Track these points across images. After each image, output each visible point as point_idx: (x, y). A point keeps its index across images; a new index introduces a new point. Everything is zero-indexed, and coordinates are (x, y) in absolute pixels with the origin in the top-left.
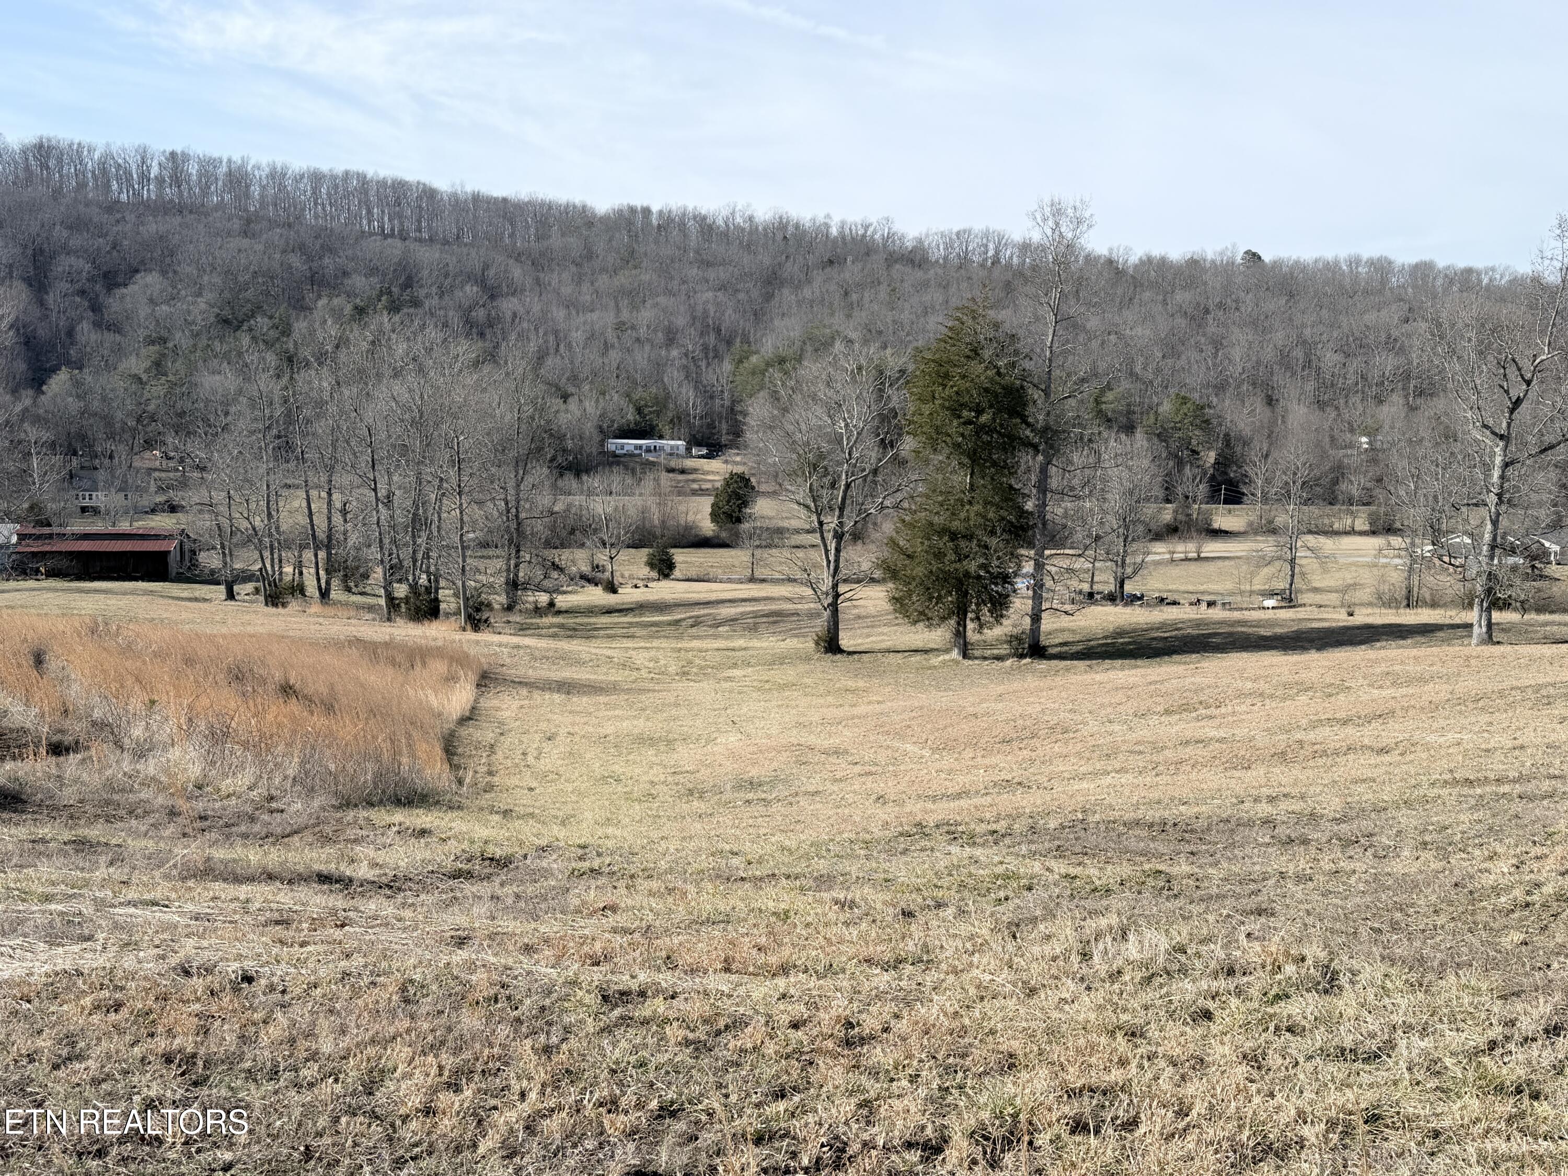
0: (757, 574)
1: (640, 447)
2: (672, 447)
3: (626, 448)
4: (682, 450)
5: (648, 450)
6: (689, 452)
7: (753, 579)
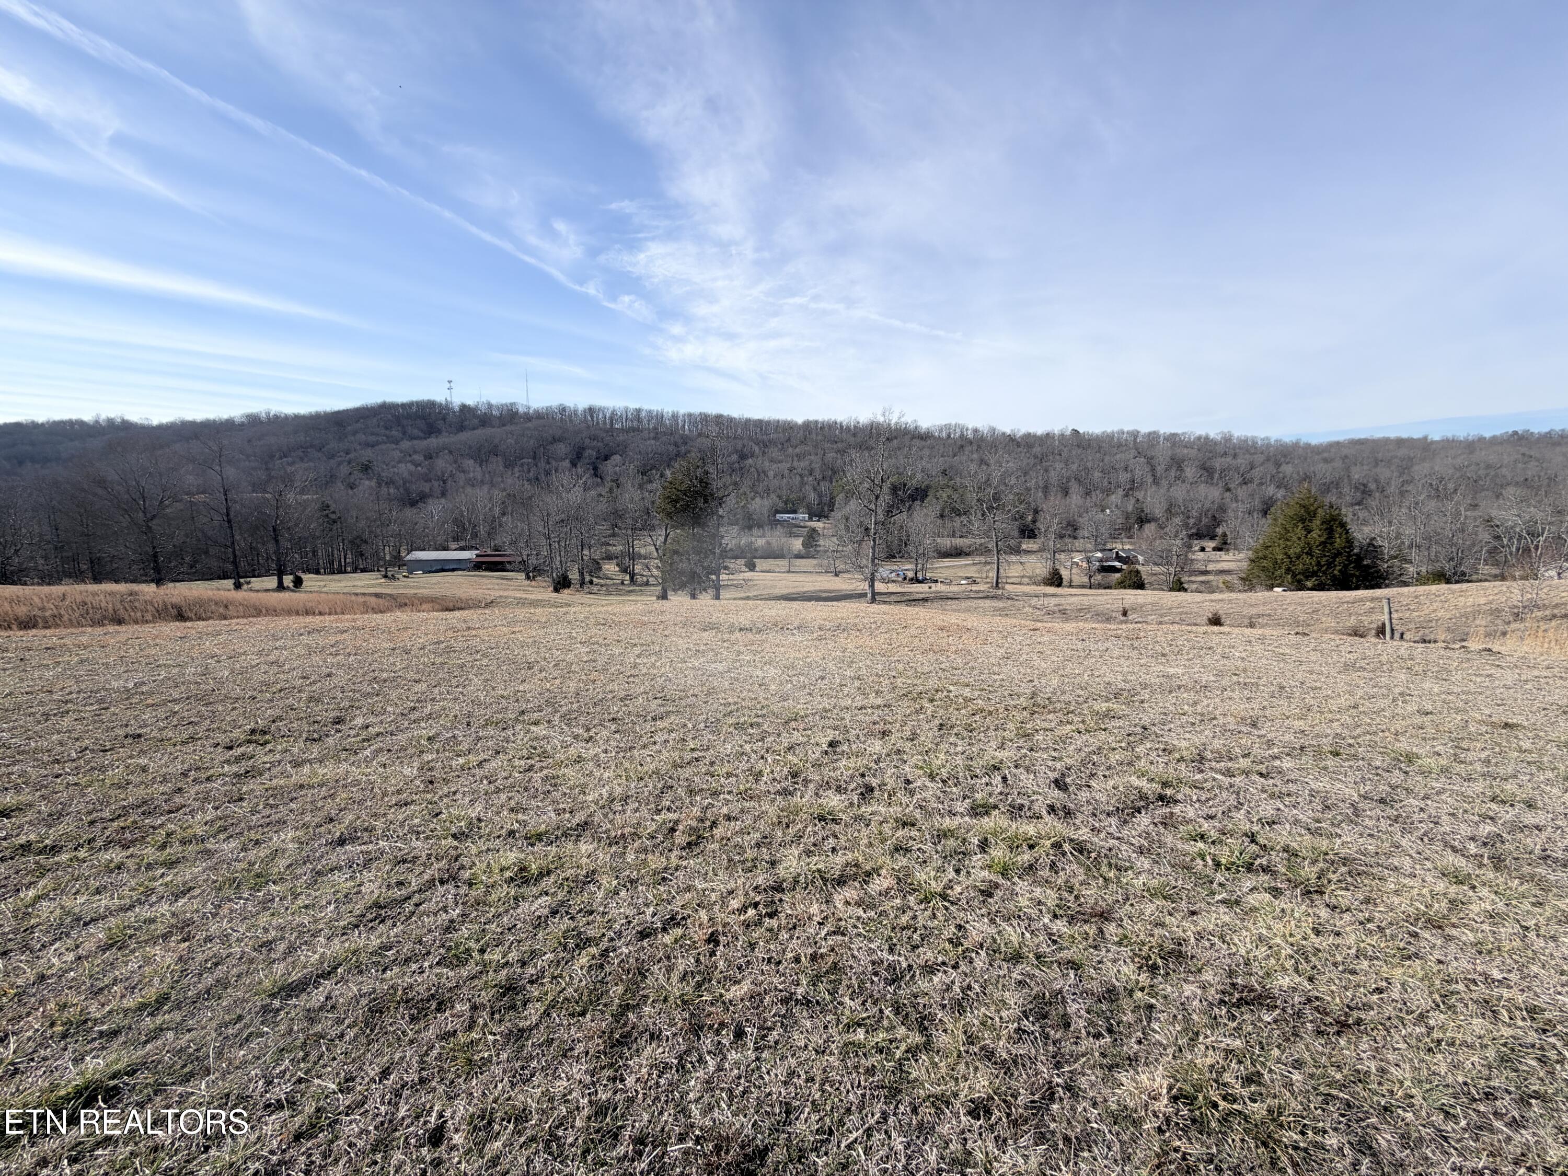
0: (791, 570)
1: (790, 518)
2: (803, 517)
3: (784, 518)
4: (807, 519)
5: (793, 519)
6: (810, 519)
7: (789, 572)
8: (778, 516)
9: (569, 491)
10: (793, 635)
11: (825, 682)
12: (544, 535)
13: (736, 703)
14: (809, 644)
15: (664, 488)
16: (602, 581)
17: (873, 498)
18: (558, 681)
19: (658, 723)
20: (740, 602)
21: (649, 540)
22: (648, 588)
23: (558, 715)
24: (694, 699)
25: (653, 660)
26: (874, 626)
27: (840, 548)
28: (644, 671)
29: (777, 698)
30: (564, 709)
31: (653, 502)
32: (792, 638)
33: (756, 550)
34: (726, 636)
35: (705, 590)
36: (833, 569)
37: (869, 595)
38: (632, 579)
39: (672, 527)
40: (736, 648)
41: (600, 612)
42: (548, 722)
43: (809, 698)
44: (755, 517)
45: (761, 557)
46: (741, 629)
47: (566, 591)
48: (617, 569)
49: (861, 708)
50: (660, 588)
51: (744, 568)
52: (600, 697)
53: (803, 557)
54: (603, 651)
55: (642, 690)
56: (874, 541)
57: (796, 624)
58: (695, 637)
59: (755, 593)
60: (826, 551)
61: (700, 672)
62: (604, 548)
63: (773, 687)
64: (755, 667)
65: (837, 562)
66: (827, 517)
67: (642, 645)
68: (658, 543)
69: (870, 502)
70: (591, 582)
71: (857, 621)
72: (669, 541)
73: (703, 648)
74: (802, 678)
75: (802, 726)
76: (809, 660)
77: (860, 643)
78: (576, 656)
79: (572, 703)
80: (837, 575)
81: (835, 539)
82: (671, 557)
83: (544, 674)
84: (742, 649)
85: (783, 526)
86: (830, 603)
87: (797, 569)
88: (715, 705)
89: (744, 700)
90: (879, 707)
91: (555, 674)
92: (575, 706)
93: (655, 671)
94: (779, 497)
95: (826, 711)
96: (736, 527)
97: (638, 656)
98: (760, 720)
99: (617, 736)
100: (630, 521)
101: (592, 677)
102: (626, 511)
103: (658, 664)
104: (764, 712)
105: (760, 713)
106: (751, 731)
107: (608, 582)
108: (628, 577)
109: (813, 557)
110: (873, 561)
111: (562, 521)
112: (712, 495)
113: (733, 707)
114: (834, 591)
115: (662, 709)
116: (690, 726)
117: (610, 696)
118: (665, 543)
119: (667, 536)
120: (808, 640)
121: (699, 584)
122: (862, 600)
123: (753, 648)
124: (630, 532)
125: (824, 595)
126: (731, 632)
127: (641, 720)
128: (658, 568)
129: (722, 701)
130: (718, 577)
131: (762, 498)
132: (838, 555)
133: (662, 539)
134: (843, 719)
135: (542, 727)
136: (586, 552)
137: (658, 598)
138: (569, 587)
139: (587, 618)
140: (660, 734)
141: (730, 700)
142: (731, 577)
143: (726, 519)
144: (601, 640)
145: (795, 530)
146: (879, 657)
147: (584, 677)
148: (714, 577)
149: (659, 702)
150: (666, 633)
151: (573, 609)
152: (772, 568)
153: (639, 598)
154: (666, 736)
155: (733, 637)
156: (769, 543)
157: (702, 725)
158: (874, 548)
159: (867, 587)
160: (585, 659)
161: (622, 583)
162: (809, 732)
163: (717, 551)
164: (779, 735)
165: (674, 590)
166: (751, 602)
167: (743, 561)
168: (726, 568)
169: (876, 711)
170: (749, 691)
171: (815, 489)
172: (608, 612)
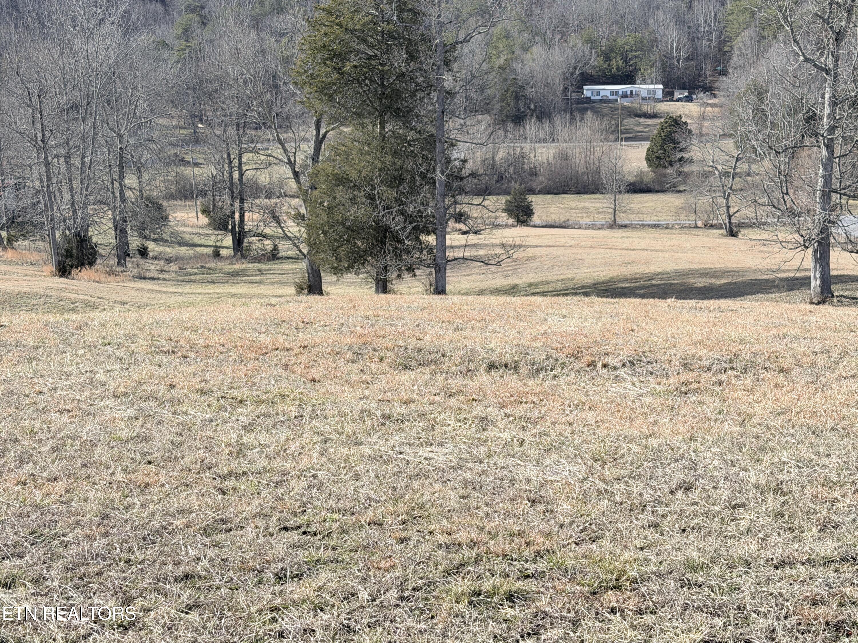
0: (619, 221)
1: (616, 93)
2: (649, 91)
3: (602, 93)
4: (659, 94)
5: (624, 96)
6: (668, 95)
7: (614, 225)
8: (588, 90)
9: (89, 36)
10: (617, 379)
11: (694, 496)
12: (34, 140)
13: (473, 544)
14: (656, 402)
15: (314, 24)
16: (168, 250)
17: (828, 38)
18: (60, 486)
19: (290, 586)
20: (494, 300)
21: (278, 152)
22: (276, 266)
23: (58, 564)
24: (374, 532)
25: (282, 437)
26: (821, 360)
27: (743, 167)
28: (261, 463)
29: (573, 532)
30: (74, 550)
31: (286, 61)
32: (615, 389)
33: (534, 173)
34: (456, 383)
35: (410, 269)
36: (723, 219)
37: (815, 284)
38: (238, 243)
39: (334, 119)
40: (478, 410)
41: (160, 324)
42: (36, 581)
43: (652, 535)
44: (530, 92)
45: (548, 192)
46: (492, 367)
47: (85, 273)
48: (204, 220)
49: (782, 564)
50: (303, 265)
51: (504, 218)
52: (155, 524)
53: (648, 191)
54: (166, 414)
55: (254, 508)
56: (829, 147)
57: (625, 354)
58: (382, 382)
59: (531, 278)
60: (706, 175)
61: (391, 468)
62: (173, 170)
63: (566, 507)
64: (525, 457)
65: (734, 200)
66: (709, 89)
67: (259, 402)
68: (300, 159)
69: (821, 48)
70: (143, 252)
71: (779, 347)
72: (325, 153)
73: (399, 409)
74: (636, 487)
75: (632, 604)
76: (654, 443)
77: (785, 401)
78: (103, 426)
79: (90, 538)
80: (733, 234)
81: (729, 145)
82: (330, 193)
83: (28, 468)
84: (493, 412)
85: (596, 112)
86: (713, 303)
87: (633, 219)
88: (425, 547)
89: (493, 536)
90: (828, 562)
91: (55, 468)
92: (98, 545)
93: (287, 465)
94: (591, 41)
95: (692, 567)
96: (486, 119)
97: (249, 428)
98: (530, 585)
99: (194, 616)
100: (233, 108)
101: (139, 477)
102: (222, 81)
103: (293, 447)
104: (541, 565)
105: (531, 568)
106: (508, 612)
107: (183, 250)
108: (228, 241)
109: (674, 189)
110: (826, 197)
111: (75, 107)
112: (426, 39)
113: (467, 553)
114: (724, 273)
115: (302, 555)
116: (364, 595)
117: (179, 522)
118: (315, 158)
119: (319, 142)
120: (653, 394)
121: (397, 254)
122: (796, 295)
123: (519, 411)
124: (232, 131)
125: (701, 282)
126: (468, 373)
127: (251, 578)
128: (299, 217)
129: (442, 539)
130: (441, 239)
131: (549, 45)
132: (737, 183)
133: (309, 148)
134: (734, 589)
135: (21, 592)
136: (131, 180)
137: (300, 289)
138: (91, 264)
139: (131, 337)
140: (294, 613)
141: (462, 536)
142: (472, 239)
143: (458, 99)
144: (162, 391)
145: (630, 122)
146: (832, 438)
147: (120, 477)
148: (431, 239)
149: (294, 536)
150: (315, 373)
151: (98, 316)
152: (573, 216)
153: (255, 290)
154: (309, 620)
155: (473, 385)
156: (564, 157)
157: (393, 594)
158: (828, 166)
159: (809, 262)
160: (124, 434)
161: (217, 255)
162: (649, 619)
163: (439, 176)
164: (576, 624)
165: (336, 271)
166: (517, 300)
167: (502, 200)
168: (460, 217)
169: (819, 572)
170: (507, 515)
171: (680, 21)
172: (180, 324)
